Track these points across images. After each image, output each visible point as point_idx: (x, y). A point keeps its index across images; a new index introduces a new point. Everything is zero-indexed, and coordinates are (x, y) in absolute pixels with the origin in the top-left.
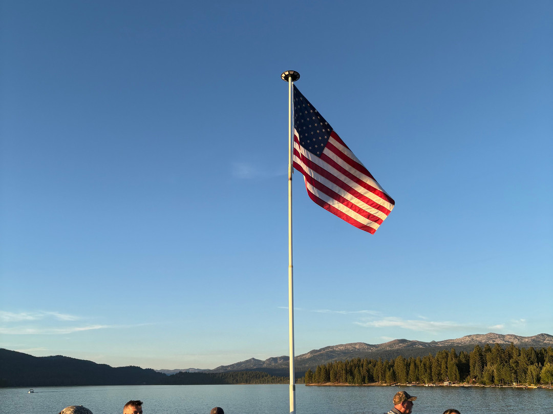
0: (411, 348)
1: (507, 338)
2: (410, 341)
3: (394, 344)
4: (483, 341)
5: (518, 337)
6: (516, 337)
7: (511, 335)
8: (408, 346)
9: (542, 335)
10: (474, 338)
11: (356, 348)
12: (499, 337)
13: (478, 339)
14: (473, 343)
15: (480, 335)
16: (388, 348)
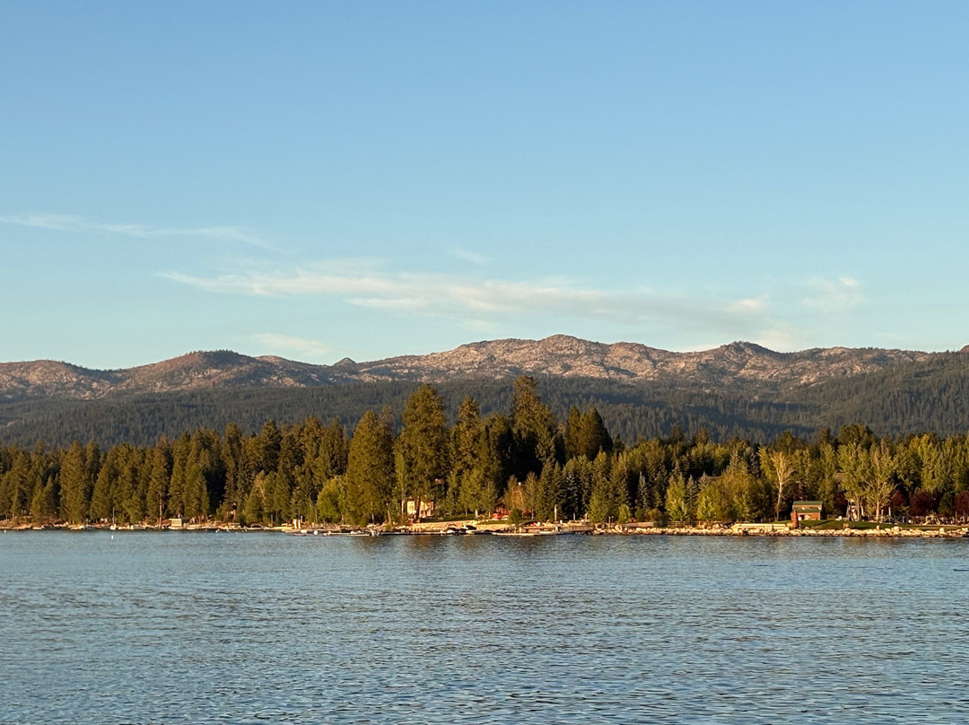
0: (247, 387)
1: (613, 359)
2: (250, 360)
3: (187, 369)
4: (529, 367)
5: (654, 356)
6: (646, 352)
7: (632, 347)
8: (240, 379)
9: (738, 347)
10: (498, 353)
11: (27, 383)
12: (588, 353)
13: (510, 357)
14: (487, 373)
15: (520, 342)
16: (160, 387)
